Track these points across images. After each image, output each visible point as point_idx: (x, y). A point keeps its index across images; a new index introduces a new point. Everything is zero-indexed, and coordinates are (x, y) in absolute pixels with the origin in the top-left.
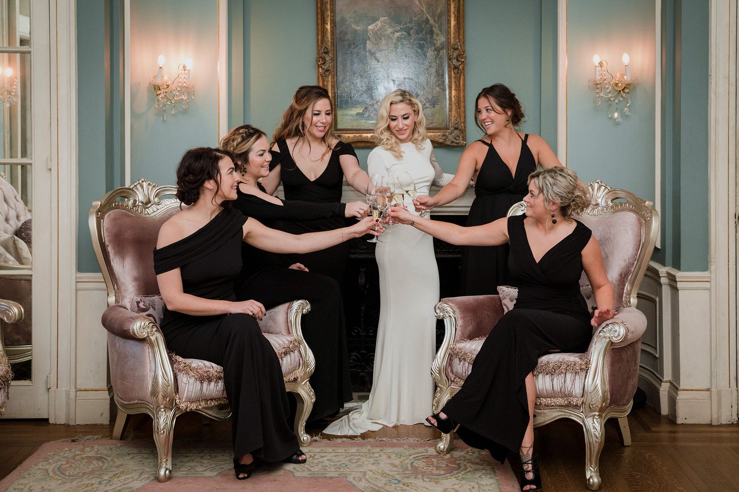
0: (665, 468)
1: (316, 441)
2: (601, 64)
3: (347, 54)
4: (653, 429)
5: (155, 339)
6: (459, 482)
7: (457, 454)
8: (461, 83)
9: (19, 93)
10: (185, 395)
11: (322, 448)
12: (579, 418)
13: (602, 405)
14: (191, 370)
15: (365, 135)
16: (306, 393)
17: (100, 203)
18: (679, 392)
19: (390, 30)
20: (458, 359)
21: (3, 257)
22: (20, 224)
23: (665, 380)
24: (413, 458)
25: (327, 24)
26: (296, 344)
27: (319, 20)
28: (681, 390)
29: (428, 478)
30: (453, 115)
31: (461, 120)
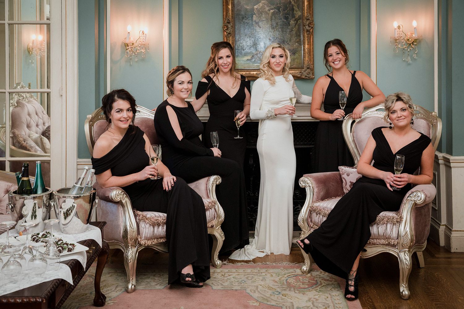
0: (449, 283)
1: (225, 264)
2: (399, 27)
3: (241, 23)
4: (437, 256)
5: (125, 202)
6: (318, 293)
7: (315, 273)
8: (311, 40)
9: (46, 50)
10: (144, 236)
11: (229, 269)
12: (395, 252)
13: (410, 244)
14: (147, 219)
15: (252, 73)
16: (219, 235)
17: (91, 116)
18: (452, 232)
19: (267, 9)
20: (315, 213)
21: (34, 149)
22: (45, 128)
23: (442, 224)
24: (287, 276)
25: (229, 5)
26: (213, 204)
27: (224, 3)
28: (453, 231)
29: (298, 290)
30: (306, 60)
31: (311, 63)
